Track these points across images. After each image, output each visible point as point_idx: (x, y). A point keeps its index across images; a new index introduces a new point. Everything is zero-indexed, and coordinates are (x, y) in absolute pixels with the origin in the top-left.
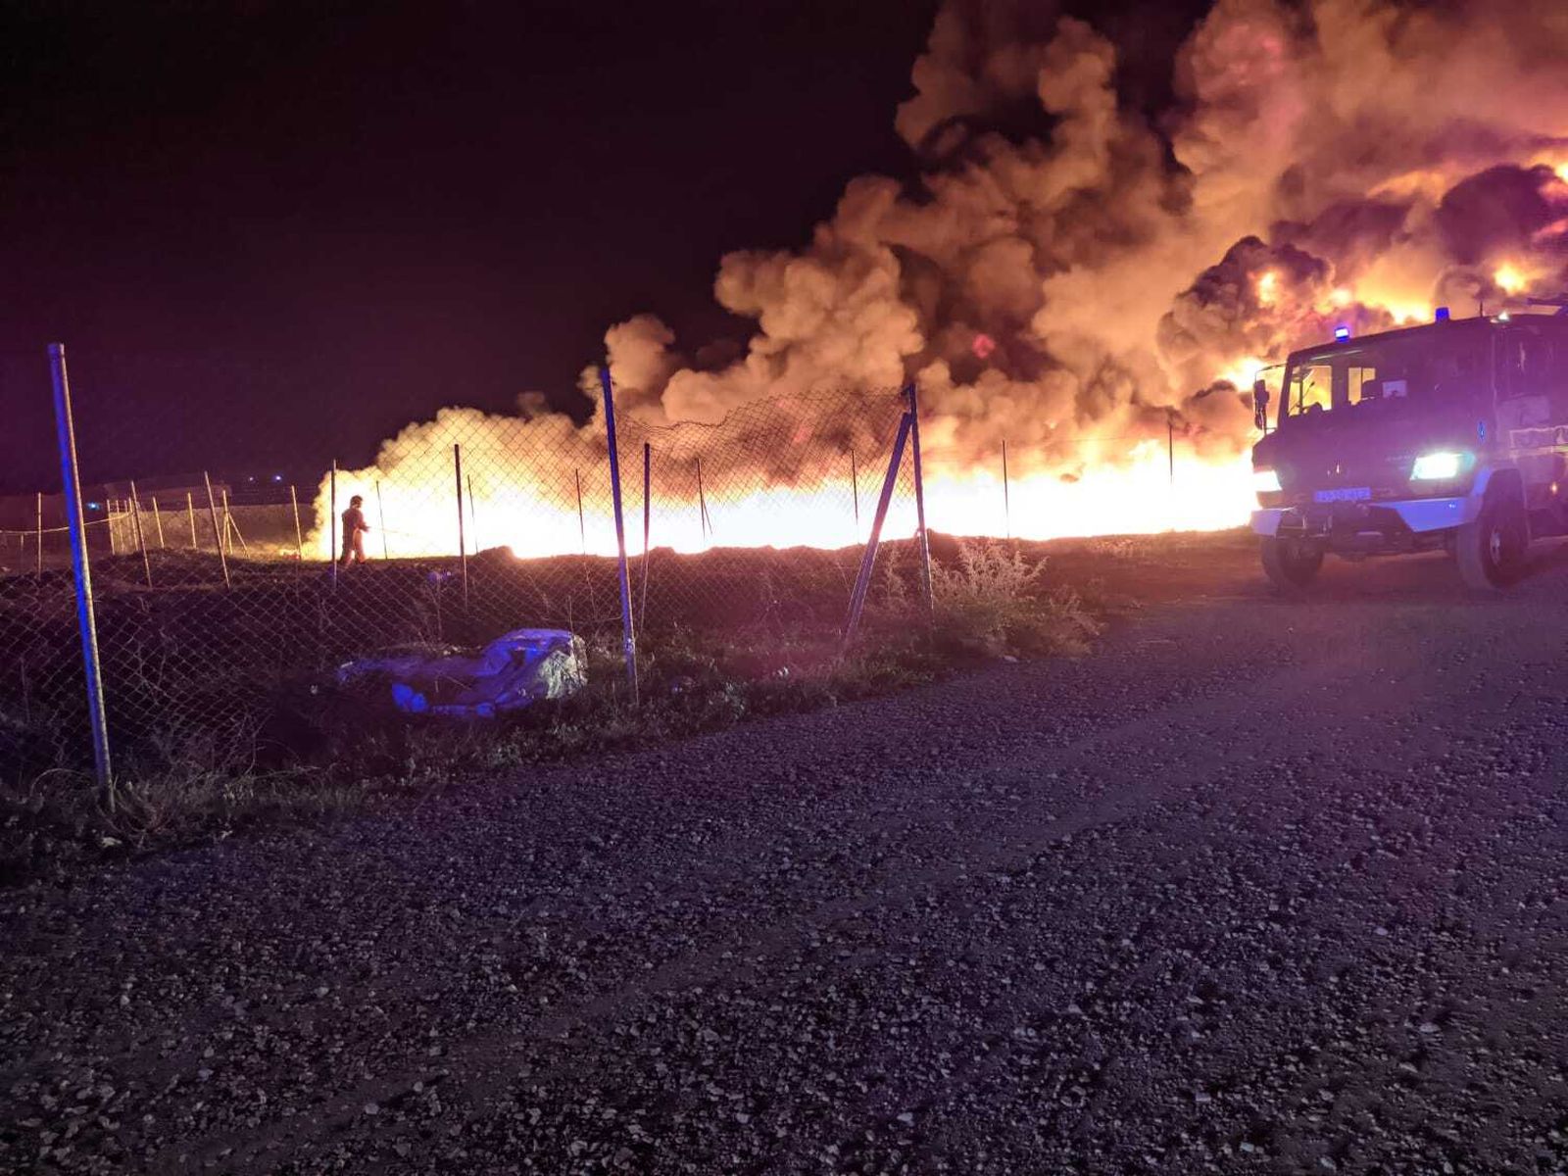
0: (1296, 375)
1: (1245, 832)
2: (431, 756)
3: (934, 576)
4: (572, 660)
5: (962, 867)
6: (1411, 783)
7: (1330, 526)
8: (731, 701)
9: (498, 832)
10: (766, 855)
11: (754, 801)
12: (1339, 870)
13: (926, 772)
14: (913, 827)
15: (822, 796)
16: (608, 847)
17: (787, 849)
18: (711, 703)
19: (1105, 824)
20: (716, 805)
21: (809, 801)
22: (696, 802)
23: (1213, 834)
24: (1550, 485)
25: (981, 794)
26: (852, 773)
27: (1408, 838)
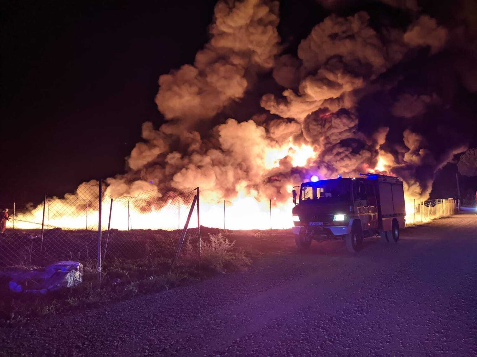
0: (303, 189)
1: (290, 336)
2: (21, 311)
3: (202, 245)
4: (78, 274)
5: (205, 352)
6: (335, 317)
7: (313, 233)
8: (133, 289)
9: (43, 342)
10: (140, 350)
11: (138, 327)
12: (316, 349)
13: (196, 315)
14: (190, 337)
15: (161, 325)
16: (84, 347)
17: (147, 347)
18: (126, 289)
19: (250, 334)
20: (124, 330)
21: (157, 327)
22: (117, 328)
23: (281, 337)
24: (368, 224)
25: (212, 323)
26: (172, 316)
27: (335, 337)
